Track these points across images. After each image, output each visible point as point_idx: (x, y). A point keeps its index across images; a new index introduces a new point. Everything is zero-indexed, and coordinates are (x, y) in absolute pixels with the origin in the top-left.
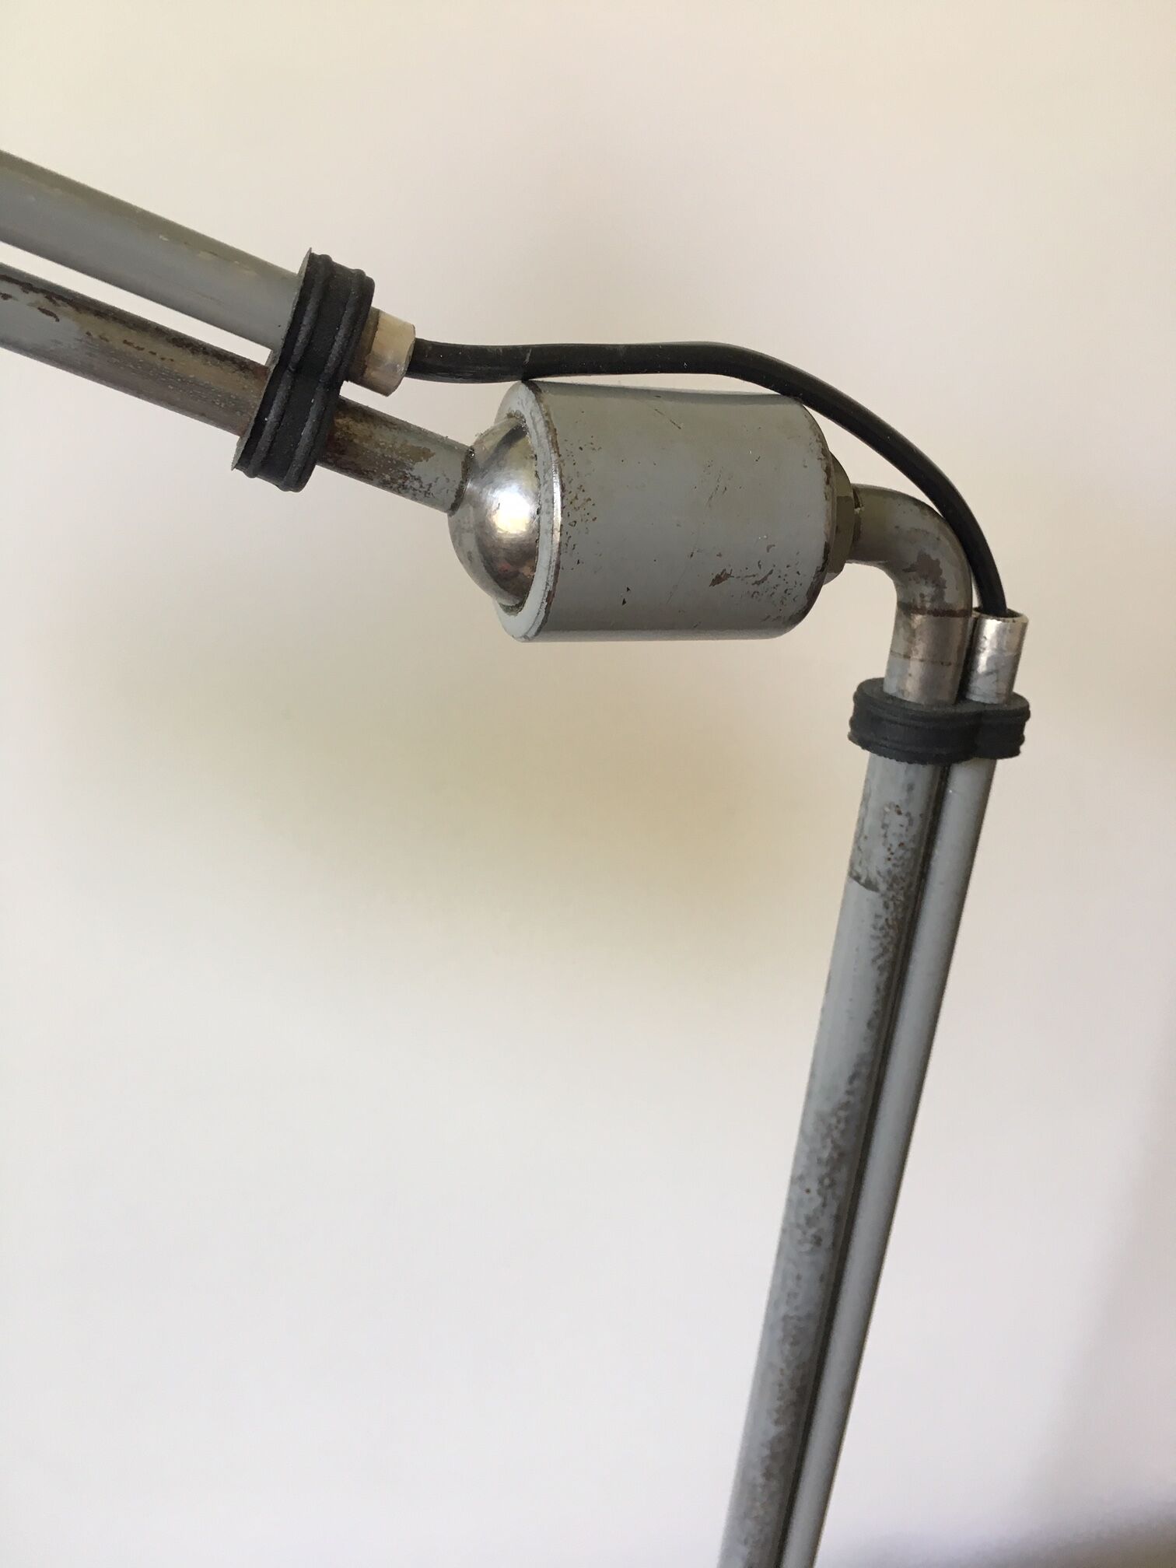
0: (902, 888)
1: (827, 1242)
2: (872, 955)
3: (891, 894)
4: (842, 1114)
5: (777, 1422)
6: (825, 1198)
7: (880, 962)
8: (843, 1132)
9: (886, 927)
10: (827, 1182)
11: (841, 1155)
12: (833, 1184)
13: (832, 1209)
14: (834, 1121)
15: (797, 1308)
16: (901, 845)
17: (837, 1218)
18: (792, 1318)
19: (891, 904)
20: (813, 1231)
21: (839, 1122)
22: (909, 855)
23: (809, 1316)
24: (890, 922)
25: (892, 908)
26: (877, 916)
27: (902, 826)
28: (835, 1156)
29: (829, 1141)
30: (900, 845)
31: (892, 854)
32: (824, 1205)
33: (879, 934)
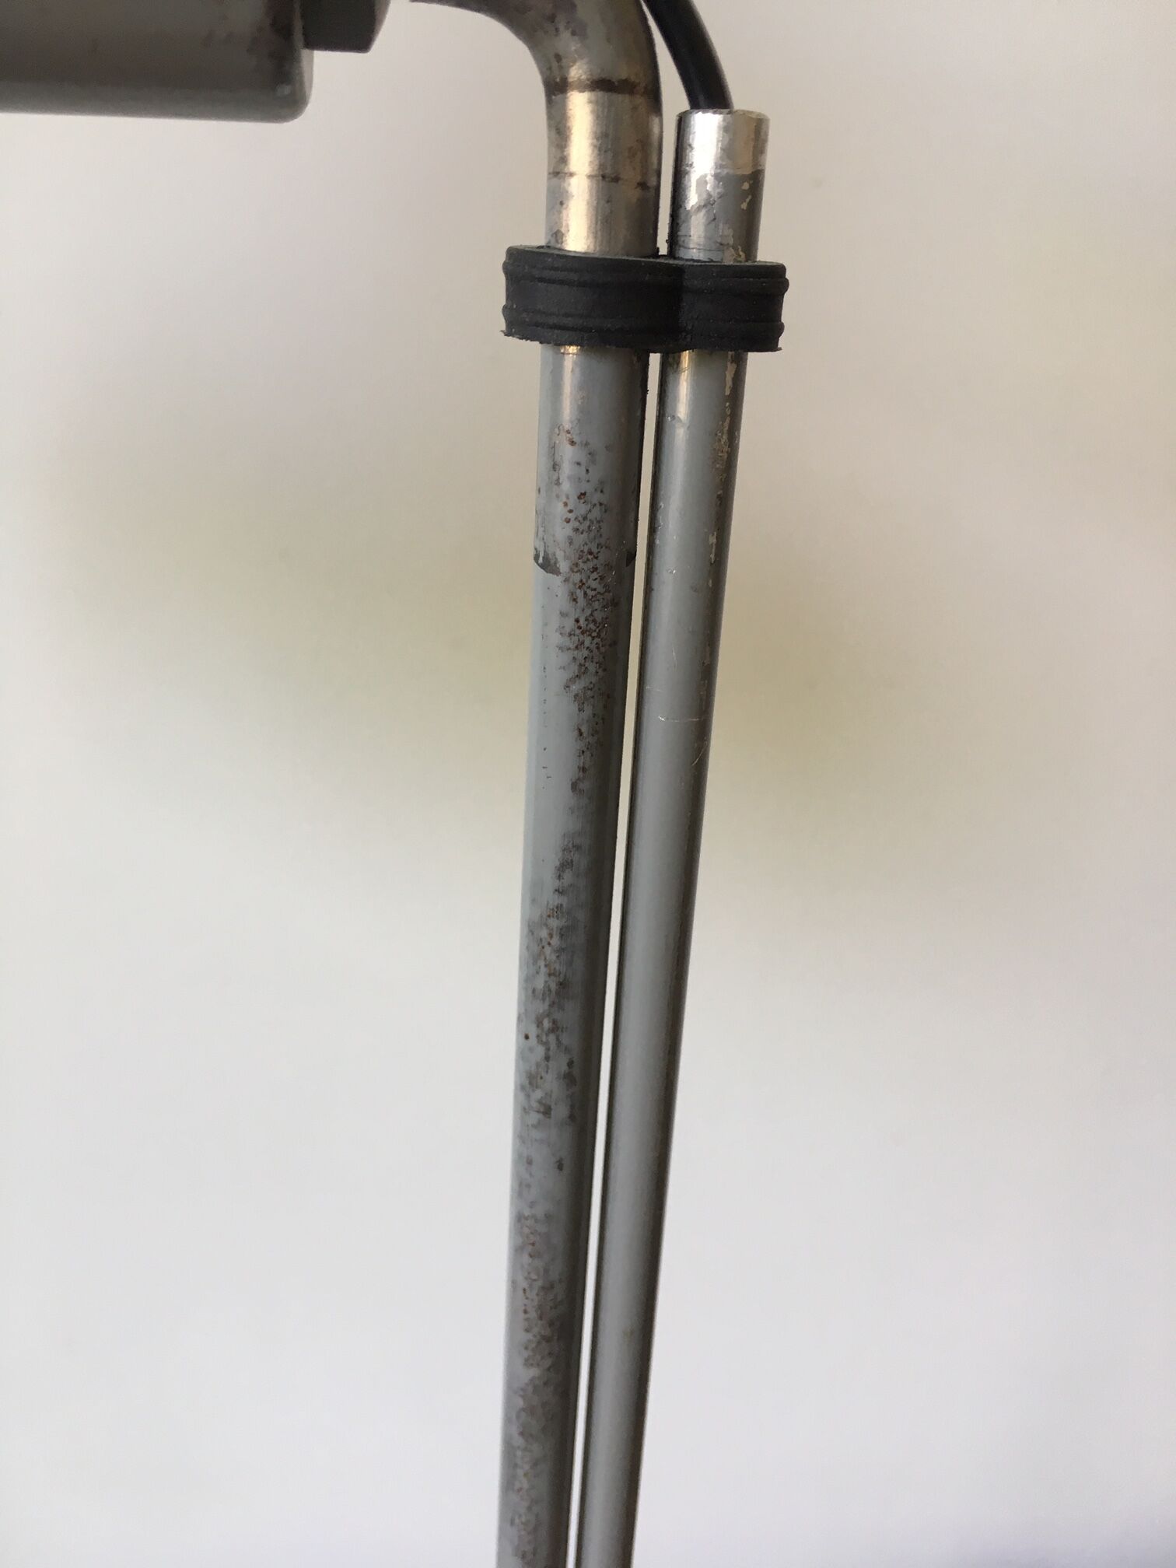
0: (595, 569)
1: (561, 1111)
2: (566, 676)
3: (577, 577)
4: (555, 923)
5: (528, 1363)
6: (548, 1049)
7: (575, 688)
8: (560, 951)
9: (578, 632)
10: (546, 1024)
11: (562, 985)
12: (555, 1028)
13: (560, 1064)
14: (544, 933)
15: (532, 1205)
16: (582, 495)
17: (569, 1078)
18: (526, 1218)
19: (580, 594)
20: (538, 1094)
21: (551, 936)
22: (596, 513)
23: (548, 1217)
24: (582, 622)
25: (581, 601)
26: (563, 615)
27: (579, 464)
28: (553, 986)
29: (542, 963)
30: (579, 498)
31: (571, 511)
32: (547, 1058)
33: (567, 642)
